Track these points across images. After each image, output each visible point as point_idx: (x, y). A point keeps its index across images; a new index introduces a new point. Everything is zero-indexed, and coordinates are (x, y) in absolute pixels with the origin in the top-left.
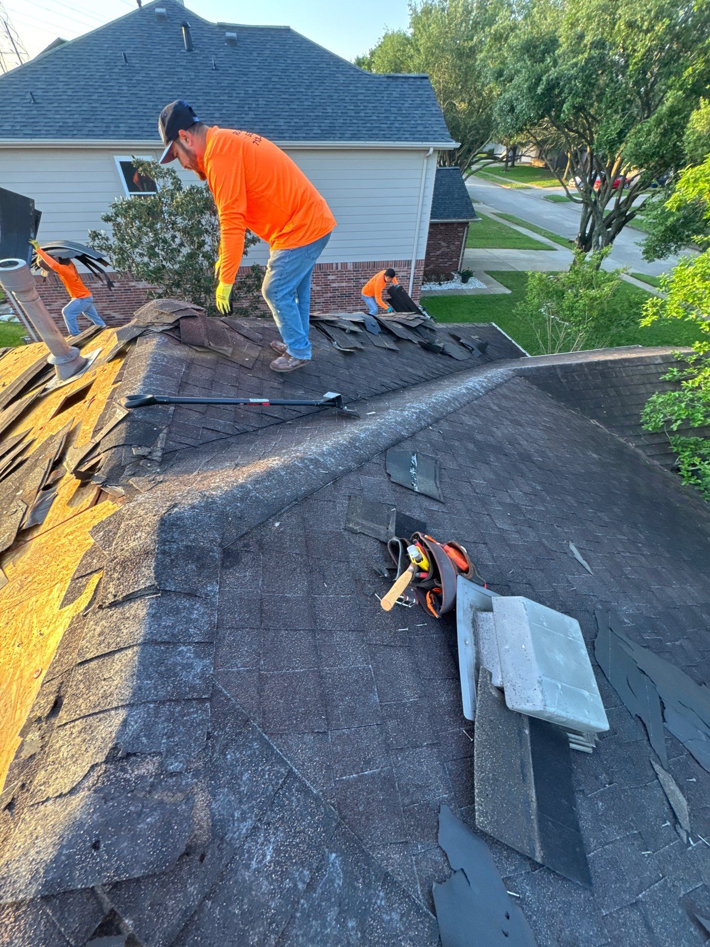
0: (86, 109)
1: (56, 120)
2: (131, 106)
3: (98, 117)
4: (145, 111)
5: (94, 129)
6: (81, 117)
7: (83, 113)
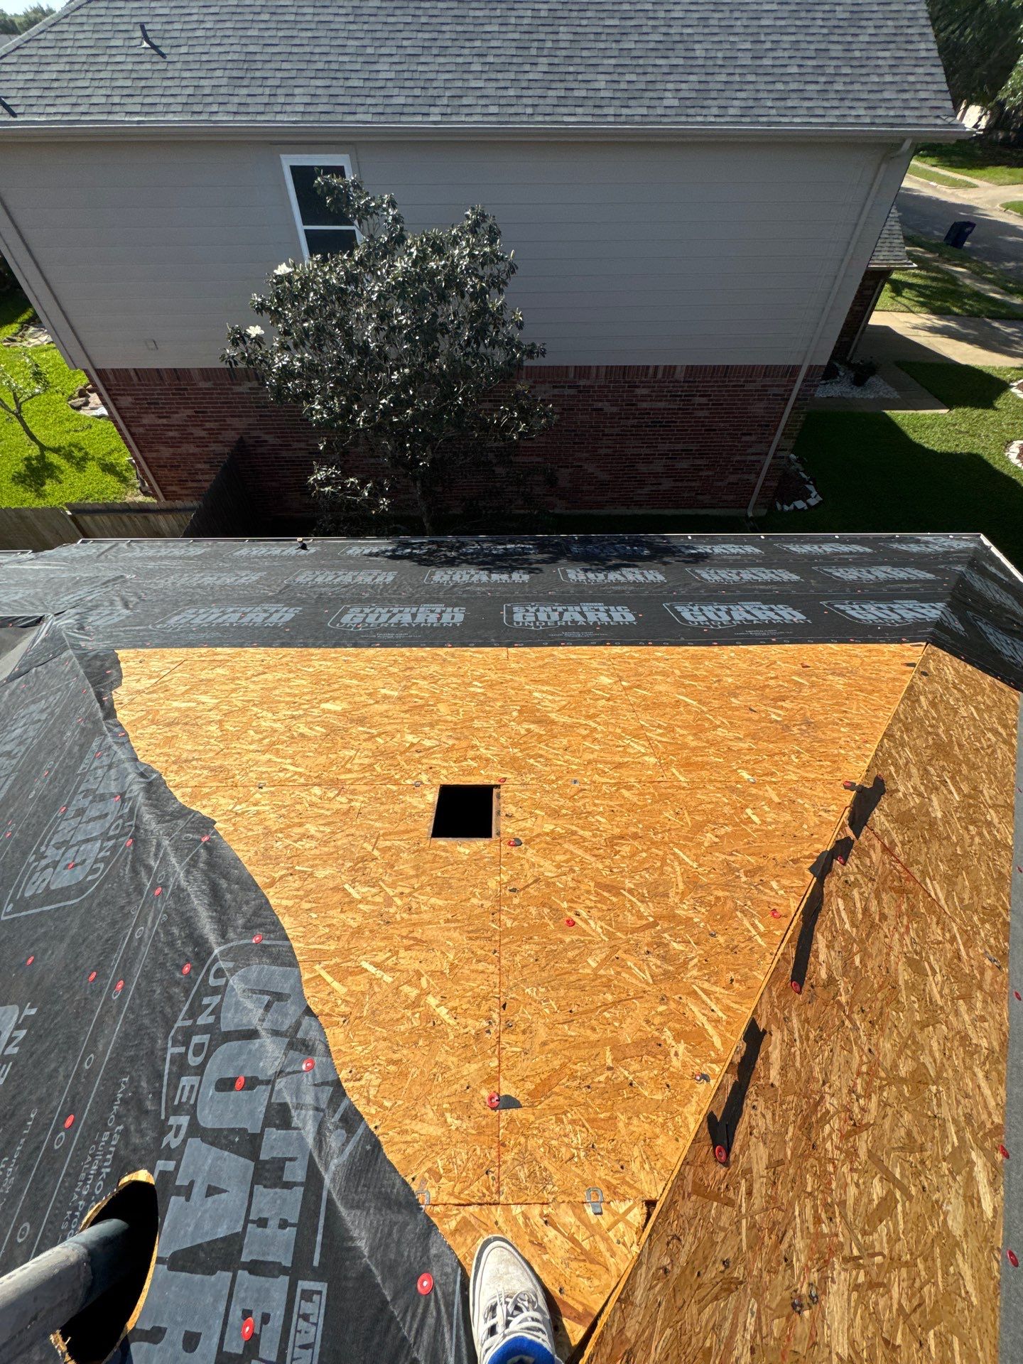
0: (235, 57)
1: (184, 83)
2: (317, 50)
3: (258, 74)
4: (341, 59)
5: (249, 100)
6: (227, 73)
7: (229, 66)
